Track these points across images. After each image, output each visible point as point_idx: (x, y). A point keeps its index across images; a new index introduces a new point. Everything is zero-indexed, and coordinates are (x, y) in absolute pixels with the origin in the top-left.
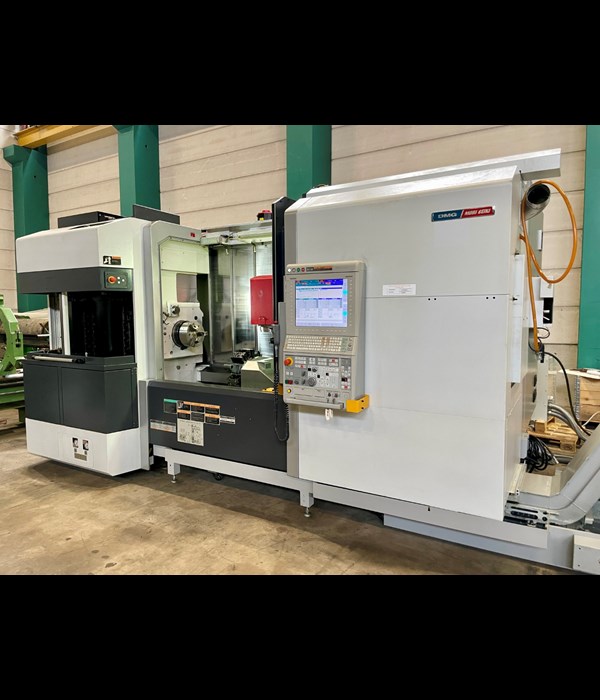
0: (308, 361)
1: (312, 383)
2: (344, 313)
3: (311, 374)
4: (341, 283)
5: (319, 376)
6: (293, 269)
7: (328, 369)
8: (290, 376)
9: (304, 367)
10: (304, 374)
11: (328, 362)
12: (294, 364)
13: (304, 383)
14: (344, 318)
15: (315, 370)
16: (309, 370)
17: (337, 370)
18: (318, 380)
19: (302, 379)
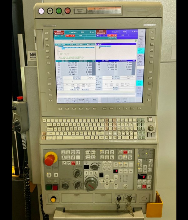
0: (83, 155)
1: (91, 185)
2: (138, 83)
3: (88, 173)
4: (135, 37)
5: (101, 175)
6: (47, 9)
7: (116, 165)
8: (53, 178)
9: (78, 164)
10: (77, 174)
11: (116, 155)
12: (60, 160)
13: (77, 185)
14: (138, 89)
15: (95, 168)
16: (86, 167)
17: (131, 164)
18: (101, 180)
19: (73, 180)
